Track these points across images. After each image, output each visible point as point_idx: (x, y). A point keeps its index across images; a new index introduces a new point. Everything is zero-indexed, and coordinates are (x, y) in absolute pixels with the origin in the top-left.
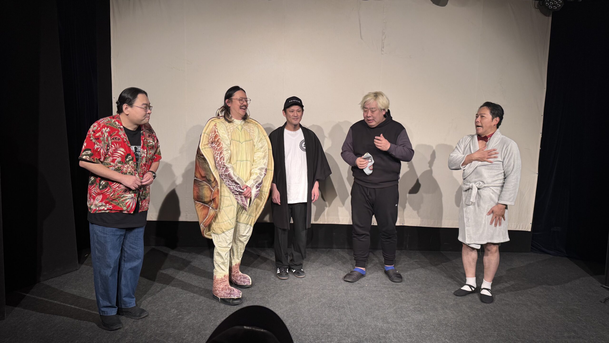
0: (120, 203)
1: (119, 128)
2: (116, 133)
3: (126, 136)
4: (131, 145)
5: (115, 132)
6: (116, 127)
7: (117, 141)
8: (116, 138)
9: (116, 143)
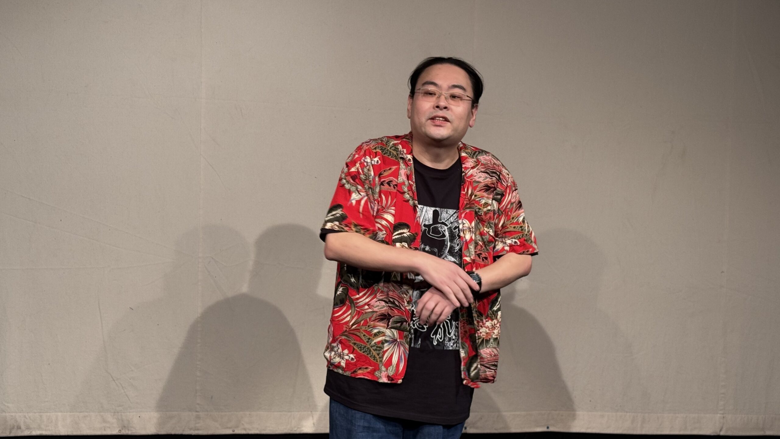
0: (372, 350)
1: (401, 158)
2: (393, 170)
3: (414, 180)
4: (419, 204)
5: (390, 169)
6: (395, 156)
7: (392, 189)
8: (389, 183)
9: (387, 194)
